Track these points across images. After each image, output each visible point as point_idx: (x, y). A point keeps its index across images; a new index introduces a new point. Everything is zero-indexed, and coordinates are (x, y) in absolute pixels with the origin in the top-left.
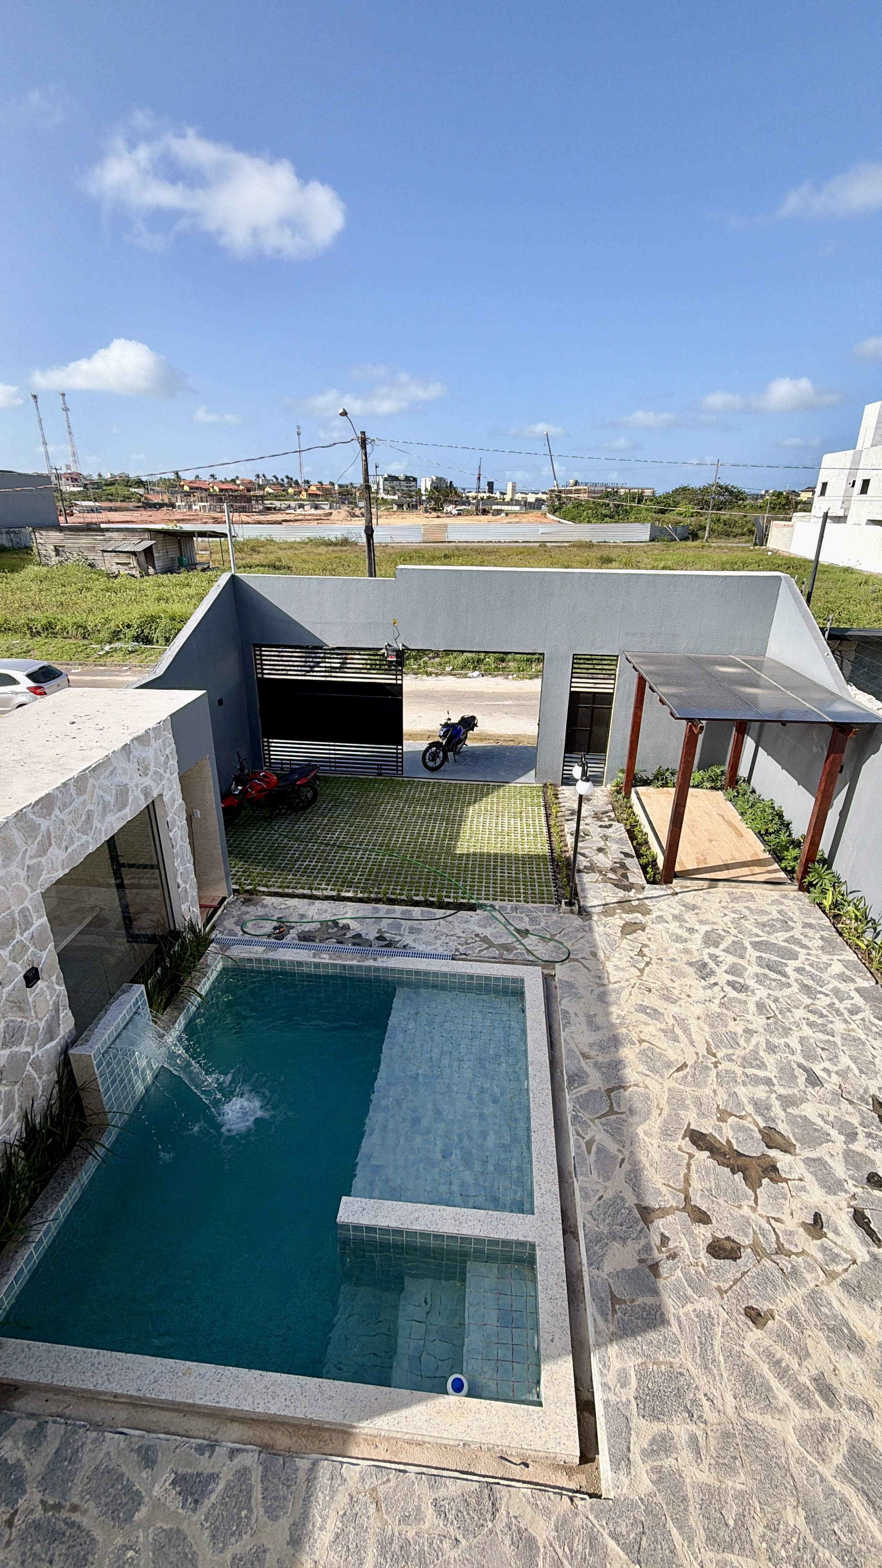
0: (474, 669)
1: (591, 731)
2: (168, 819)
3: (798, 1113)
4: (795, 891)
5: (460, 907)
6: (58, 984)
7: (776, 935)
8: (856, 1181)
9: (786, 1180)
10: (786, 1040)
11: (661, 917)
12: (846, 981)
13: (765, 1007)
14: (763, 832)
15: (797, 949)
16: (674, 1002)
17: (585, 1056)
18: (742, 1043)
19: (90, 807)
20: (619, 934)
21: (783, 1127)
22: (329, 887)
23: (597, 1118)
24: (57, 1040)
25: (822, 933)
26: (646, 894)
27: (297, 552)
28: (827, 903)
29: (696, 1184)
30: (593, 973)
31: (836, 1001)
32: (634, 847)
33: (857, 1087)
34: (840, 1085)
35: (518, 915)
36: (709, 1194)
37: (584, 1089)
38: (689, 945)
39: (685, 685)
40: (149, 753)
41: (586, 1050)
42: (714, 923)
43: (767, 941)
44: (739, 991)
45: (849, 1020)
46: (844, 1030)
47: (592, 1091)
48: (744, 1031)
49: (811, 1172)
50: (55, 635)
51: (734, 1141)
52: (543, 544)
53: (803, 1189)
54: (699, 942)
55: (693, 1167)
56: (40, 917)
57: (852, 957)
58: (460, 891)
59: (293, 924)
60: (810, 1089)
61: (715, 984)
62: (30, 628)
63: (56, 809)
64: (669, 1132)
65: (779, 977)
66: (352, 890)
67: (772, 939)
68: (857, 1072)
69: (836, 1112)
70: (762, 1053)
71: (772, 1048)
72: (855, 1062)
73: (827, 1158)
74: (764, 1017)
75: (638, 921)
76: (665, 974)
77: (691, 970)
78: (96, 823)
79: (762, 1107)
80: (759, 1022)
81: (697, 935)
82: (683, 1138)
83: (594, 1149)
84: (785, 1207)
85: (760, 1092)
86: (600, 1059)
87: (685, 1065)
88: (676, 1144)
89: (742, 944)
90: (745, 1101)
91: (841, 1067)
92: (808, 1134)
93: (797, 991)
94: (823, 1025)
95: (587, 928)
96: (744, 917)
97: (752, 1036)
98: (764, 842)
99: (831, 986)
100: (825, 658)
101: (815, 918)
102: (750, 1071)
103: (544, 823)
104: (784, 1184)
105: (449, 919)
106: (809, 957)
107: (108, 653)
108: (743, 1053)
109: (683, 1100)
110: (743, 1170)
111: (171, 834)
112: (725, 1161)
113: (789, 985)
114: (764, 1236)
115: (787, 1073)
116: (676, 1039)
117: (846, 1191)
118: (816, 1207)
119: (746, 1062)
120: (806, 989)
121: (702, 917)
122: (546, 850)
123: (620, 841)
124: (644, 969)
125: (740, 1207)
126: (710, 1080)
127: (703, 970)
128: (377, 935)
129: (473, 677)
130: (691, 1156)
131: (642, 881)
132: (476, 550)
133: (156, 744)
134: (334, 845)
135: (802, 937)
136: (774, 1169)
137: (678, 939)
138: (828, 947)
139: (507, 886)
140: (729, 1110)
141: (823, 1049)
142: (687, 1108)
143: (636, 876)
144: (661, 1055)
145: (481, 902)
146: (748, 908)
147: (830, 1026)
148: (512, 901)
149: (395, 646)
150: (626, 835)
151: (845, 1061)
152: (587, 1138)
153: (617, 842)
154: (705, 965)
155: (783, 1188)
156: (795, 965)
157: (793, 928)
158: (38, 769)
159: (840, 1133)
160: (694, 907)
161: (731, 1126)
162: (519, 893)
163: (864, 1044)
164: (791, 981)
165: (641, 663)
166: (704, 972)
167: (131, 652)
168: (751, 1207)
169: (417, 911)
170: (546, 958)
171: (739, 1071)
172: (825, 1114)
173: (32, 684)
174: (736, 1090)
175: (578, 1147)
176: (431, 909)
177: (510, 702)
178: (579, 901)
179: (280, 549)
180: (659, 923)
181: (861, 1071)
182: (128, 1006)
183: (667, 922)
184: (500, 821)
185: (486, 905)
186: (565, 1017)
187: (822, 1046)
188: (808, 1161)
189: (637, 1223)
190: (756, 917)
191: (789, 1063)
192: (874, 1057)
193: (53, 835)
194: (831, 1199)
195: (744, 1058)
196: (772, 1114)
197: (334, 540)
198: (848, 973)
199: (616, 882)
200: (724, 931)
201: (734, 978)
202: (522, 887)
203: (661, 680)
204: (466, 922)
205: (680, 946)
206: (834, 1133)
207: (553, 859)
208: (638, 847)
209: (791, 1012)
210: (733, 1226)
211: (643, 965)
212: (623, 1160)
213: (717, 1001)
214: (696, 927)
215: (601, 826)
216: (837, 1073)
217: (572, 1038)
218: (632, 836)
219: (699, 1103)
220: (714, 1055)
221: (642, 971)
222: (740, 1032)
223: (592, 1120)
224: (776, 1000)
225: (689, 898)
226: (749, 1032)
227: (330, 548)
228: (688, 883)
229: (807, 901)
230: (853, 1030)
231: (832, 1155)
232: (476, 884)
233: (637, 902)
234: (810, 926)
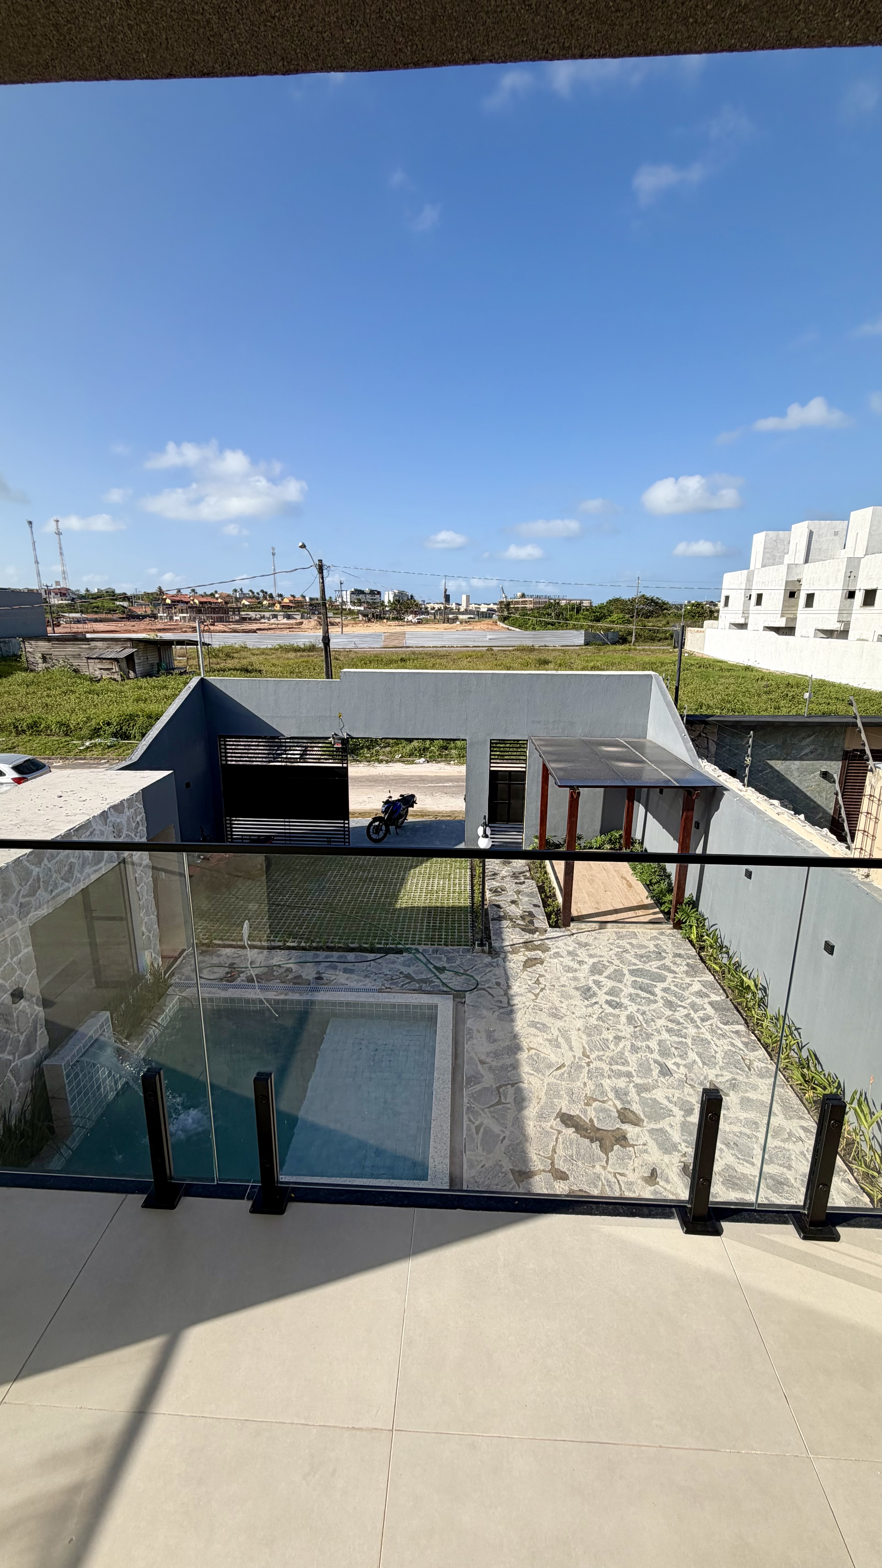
0: (420, 757)
1: (509, 804)
2: (136, 875)
3: (650, 1096)
4: (671, 929)
5: (387, 951)
6: (37, 1004)
7: (650, 963)
8: (688, 1143)
9: (633, 1146)
10: (647, 1043)
11: (557, 953)
12: (702, 997)
13: (634, 1019)
14: (648, 883)
15: (666, 973)
16: (561, 1018)
17: (482, 1062)
18: (612, 1046)
19: (72, 860)
20: (521, 968)
21: (636, 1107)
22: (277, 939)
23: (488, 1108)
24: (34, 1054)
25: (688, 961)
26: (547, 935)
27: (268, 657)
28: (693, 937)
29: (560, 1151)
30: (496, 999)
31: (692, 1012)
32: (542, 899)
33: (698, 1075)
34: (686, 1075)
35: (438, 955)
36: (570, 1159)
37: (478, 1087)
38: (577, 974)
39: (572, 761)
40: (122, 819)
41: (483, 1058)
42: (601, 956)
43: (642, 969)
44: (615, 1008)
45: (701, 1026)
46: (695, 1033)
47: (485, 1088)
48: (615, 1038)
49: (653, 1139)
50: (39, 733)
51: (595, 1120)
52: (490, 649)
53: (646, 1151)
54: (586, 971)
55: (560, 1140)
56: (27, 946)
57: (710, 978)
58: (391, 938)
59: (243, 969)
60: (661, 1079)
61: (596, 1003)
62: (16, 727)
63: (46, 859)
64: (544, 1115)
65: (648, 996)
66: (297, 940)
67: (647, 967)
68: (700, 1064)
69: (680, 1094)
70: (627, 1054)
71: (635, 1049)
72: (700, 1057)
73: (668, 1128)
74: (631, 1026)
75: (538, 957)
76: (555, 997)
77: (578, 993)
78: (77, 874)
79: (620, 1094)
80: (627, 1031)
81: (585, 966)
82: (554, 1120)
83: (482, 1129)
84: (629, 1165)
85: (621, 1083)
86: (494, 1064)
87: (563, 1065)
88: (549, 1124)
89: (622, 971)
90: (609, 1090)
91: (689, 1060)
92: (656, 1111)
93: (662, 1005)
94: (679, 1030)
95: (495, 964)
96: (626, 951)
97: (620, 1041)
98: (649, 891)
99: (689, 1001)
100: (683, 738)
101: (684, 950)
102: (614, 1067)
103: (468, 882)
104: (631, 1149)
105: (379, 961)
106: (675, 980)
107: (88, 748)
108: (611, 1054)
109: (558, 1091)
110: (600, 1140)
111: (138, 889)
112: (586, 1134)
113: (655, 1002)
114: (610, 1186)
115: (644, 1068)
116: (558, 1046)
117: (679, 1151)
118: (654, 1163)
119: (613, 1061)
120: (670, 1005)
121: (591, 952)
122: (468, 903)
123: (531, 895)
124: (538, 994)
125: (594, 1166)
126: (582, 1075)
127: (587, 993)
128: (315, 976)
129: (419, 763)
130: (559, 1132)
131: (545, 925)
132: (430, 654)
133: (128, 813)
134: (283, 905)
135: (672, 964)
136: (625, 1138)
137: (569, 969)
138: (692, 971)
139: (431, 933)
140: (594, 1097)
141: (676, 1048)
142: (560, 1097)
143: (541, 922)
144: (544, 1058)
145: (407, 946)
146: (630, 944)
147: (685, 1030)
148: (434, 945)
149: (341, 735)
150: (537, 889)
151: (692, 1056)
152: (477, 1123)
153: (528, 896)
154: (589, 989)
155: (630, 1151)
156: (662, 986)
157: (665, 958)
158: (32, 830)
159: (681, 1109)
160: (586, 945)
161: (595, 1109)
162: (441, 938)
163: (709, 1043)
164: (658, 998)
165: (543, 745)
166: (588, 994)
167: (109, 747)
168: (603, 1166)
169: (351, 956)
170: (458, 988)
171: (606, 1068)
172: (671, 1096)
173: (16, 775)
174: (602, 1082)
175: (469, 1129)
176: (365, 954)
177: (451, 784)
178: (490, 944)
179: (254, 655)
180: (555, 957)
181: (704, 1063)
182: (95, 1028)
183: (562, 957)
184: (431, 881)
185: (410, 948)
186: (469, 1033)
187: (675, 1046)
188: (652, 1131)
189: (510, 1182)
190: (636, 950)
191: (647, 1060)
192: (716, 1052)
193: (42, 880)
194: (667, 1158)
195: (612, 1058)
196: (629, 1098)
197: (302, 646)
198: (704, 990)
199: (524, 927)
200: (608, 962)
201: (612, 998)
202: (444, 933)
203: (554, 757)
204: (393, 963)
205: (570, 975)
206: (676, 1110)
207: (473, 912)
208: (546, 899)
209: (654, 1021)
210: (587, 1181)
211: (538, 991)
212: (504, 1138)
213: (595, 1016)
214: (586, 960)
215: (516, 883)
216: (685, 1066)
217: (473, 1049)
218: (541, 889)
219: (571, 1093)
220: (588, 1057)
221: (537, 995)
222: (611, 1037)
223: (483, 1110)
224: (644, 1013)
225: (582, 938)
226: (618, 1039)
227: (299, 654)
228: (583, 925)
229: (679, 936)
230: (703, 1033)
231: (672, 1126)
232: (405, 932)
233: (539, 942)
234: (679, 956)
